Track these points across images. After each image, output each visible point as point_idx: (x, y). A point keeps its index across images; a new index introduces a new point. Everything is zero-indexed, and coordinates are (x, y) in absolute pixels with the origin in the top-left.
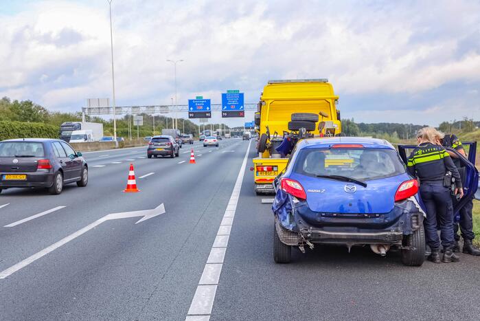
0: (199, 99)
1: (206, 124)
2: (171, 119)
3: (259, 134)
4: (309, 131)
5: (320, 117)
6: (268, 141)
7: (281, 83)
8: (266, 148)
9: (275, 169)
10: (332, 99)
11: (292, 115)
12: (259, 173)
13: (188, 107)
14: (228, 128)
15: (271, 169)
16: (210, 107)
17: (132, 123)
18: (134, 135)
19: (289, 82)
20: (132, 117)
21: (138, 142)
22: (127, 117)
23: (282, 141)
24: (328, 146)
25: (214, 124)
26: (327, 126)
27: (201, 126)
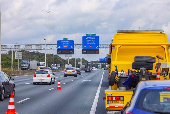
0: (66, 40)
1: (70, 58)
2: (44, 54)
3: (110, 70)
4: (148, 70)
5: (157, 59)
6: (116, 77)
7: (127, 32)
8: (115, 82)
9: (121, 99)
10: (167, 45)
11: (135, 57)
12: (109, 101)
13: (57, 46)
14: (87, 62)
15: (118, 99)
16: (73, 46)
17: (14, 57)
18: (15, 66)
19: (133, 32)
20: (14, 52)
21: (18, 72)
22: (10, 52)
23: (127, 78)
24: (163, 89)
25: (76, 58)
26: (162, 67)
27: (67, 60)
